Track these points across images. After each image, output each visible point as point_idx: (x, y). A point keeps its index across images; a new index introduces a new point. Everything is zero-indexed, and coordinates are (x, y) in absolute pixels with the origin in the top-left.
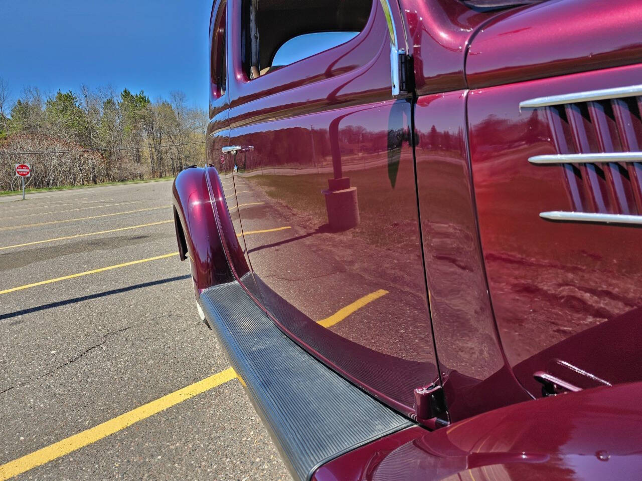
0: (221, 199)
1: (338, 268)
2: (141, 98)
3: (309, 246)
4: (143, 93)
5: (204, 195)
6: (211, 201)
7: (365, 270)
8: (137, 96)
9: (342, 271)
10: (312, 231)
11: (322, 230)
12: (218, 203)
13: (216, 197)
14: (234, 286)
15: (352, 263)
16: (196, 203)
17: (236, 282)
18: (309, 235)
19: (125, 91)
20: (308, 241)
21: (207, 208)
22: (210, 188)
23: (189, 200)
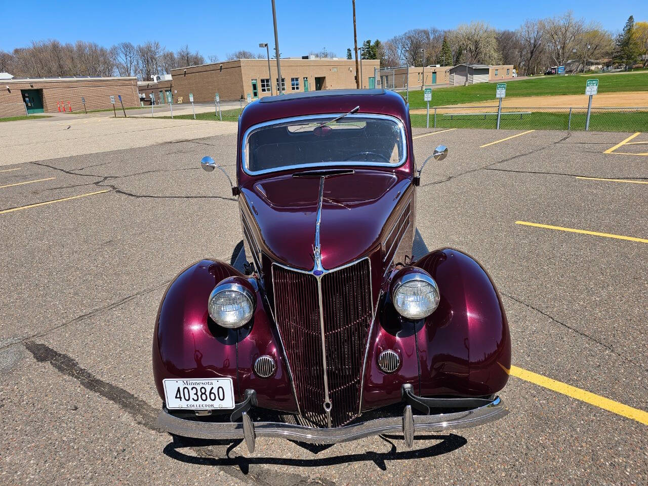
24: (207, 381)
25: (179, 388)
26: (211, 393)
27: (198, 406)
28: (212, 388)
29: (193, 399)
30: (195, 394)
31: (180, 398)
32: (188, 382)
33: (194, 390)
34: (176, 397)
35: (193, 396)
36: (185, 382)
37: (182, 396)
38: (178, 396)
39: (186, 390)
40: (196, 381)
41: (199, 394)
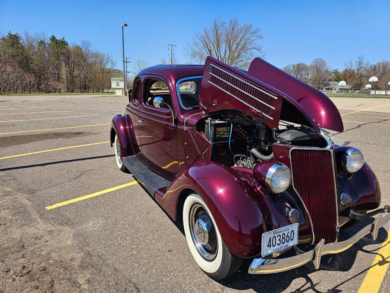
0: (131, 127)
1: (167, 153)
2: (63, 42)
3: (159, 145)
4: (64, 39)
5: (125, 125)
6: (127, 128)
7: (174, 154)
8: (60, 40)
9: (168, 154)
10: (160, 140)
11: (163, 139)
12: (130, 128)
13: (129, 126)
14: (134, 157)
15: (170, 152)
16: (122, 127)
17: (135, 156)
18: (159, 141)
19: (53, 37)
20: (158, 143)
21: (125, 130)
22: (127, 123)
23: (119, 126)
24: (286, 229)
25: (270, 238)
26: (287, 236)
27: (280, 248)
28: (289, 232)
29: (278, 244)
30: (279, 240)
31: (270, 245)
32: (276, 232)
33: (279, 236)
34: (268, 246)
35: (278, 242)
36: (275, 232)
37: (271, 244)
38: (269, 245)
39: (274, 238)
40: (280, 230)
41: (281, 238)
